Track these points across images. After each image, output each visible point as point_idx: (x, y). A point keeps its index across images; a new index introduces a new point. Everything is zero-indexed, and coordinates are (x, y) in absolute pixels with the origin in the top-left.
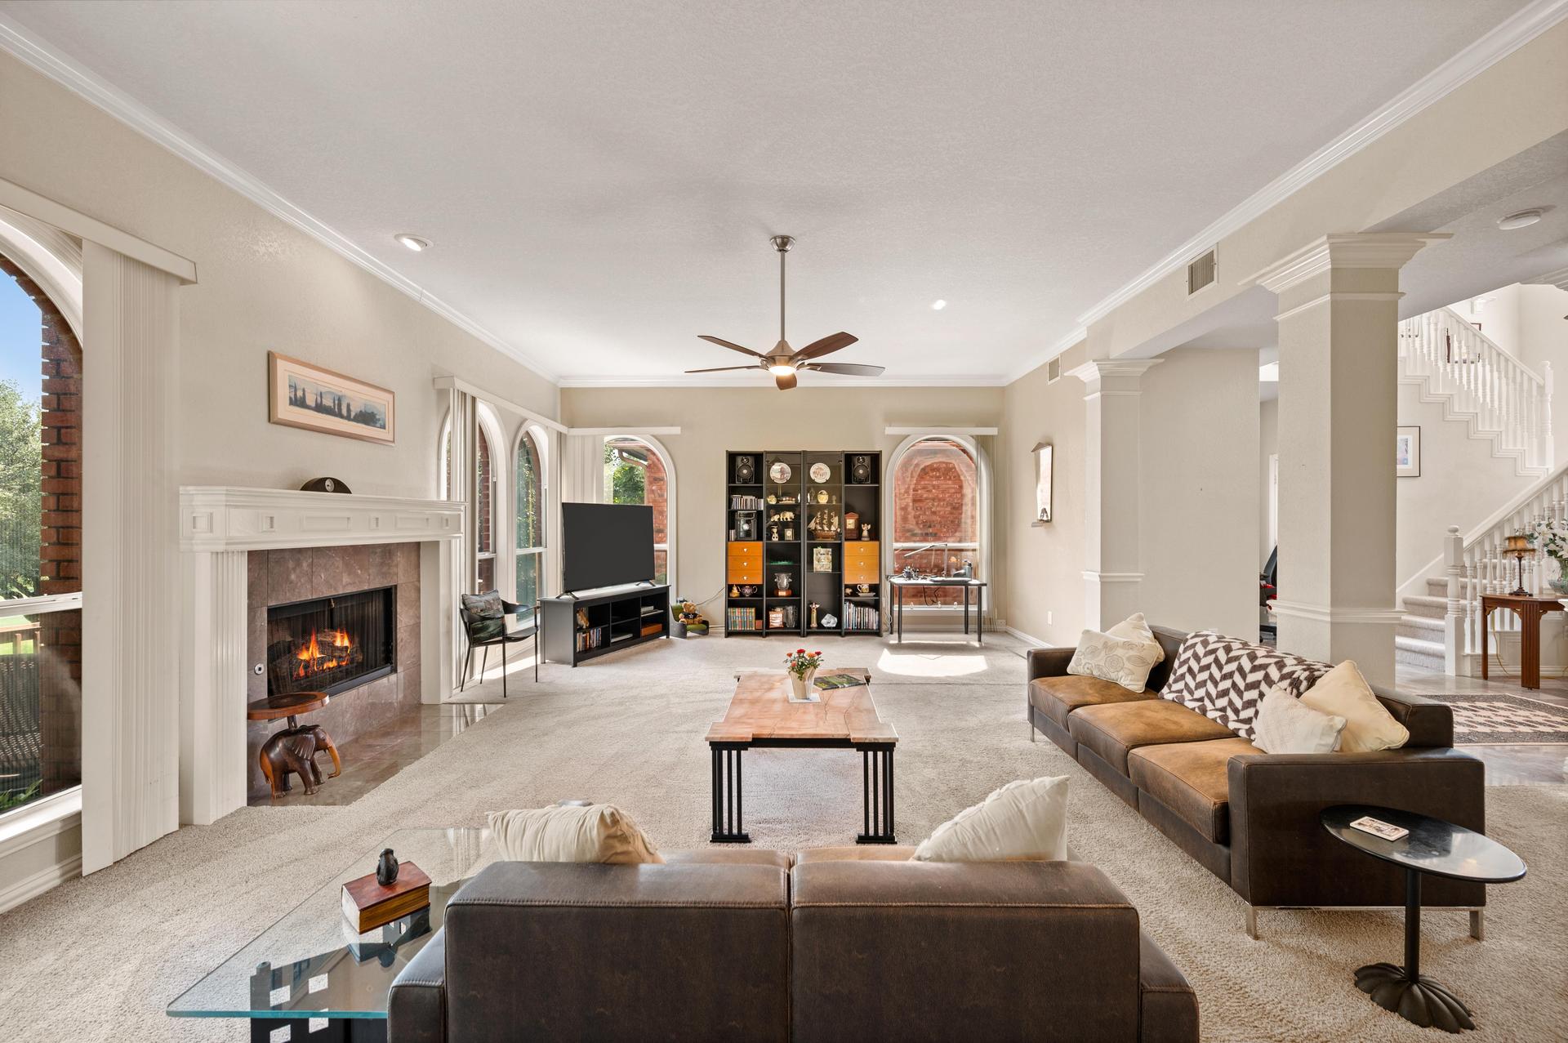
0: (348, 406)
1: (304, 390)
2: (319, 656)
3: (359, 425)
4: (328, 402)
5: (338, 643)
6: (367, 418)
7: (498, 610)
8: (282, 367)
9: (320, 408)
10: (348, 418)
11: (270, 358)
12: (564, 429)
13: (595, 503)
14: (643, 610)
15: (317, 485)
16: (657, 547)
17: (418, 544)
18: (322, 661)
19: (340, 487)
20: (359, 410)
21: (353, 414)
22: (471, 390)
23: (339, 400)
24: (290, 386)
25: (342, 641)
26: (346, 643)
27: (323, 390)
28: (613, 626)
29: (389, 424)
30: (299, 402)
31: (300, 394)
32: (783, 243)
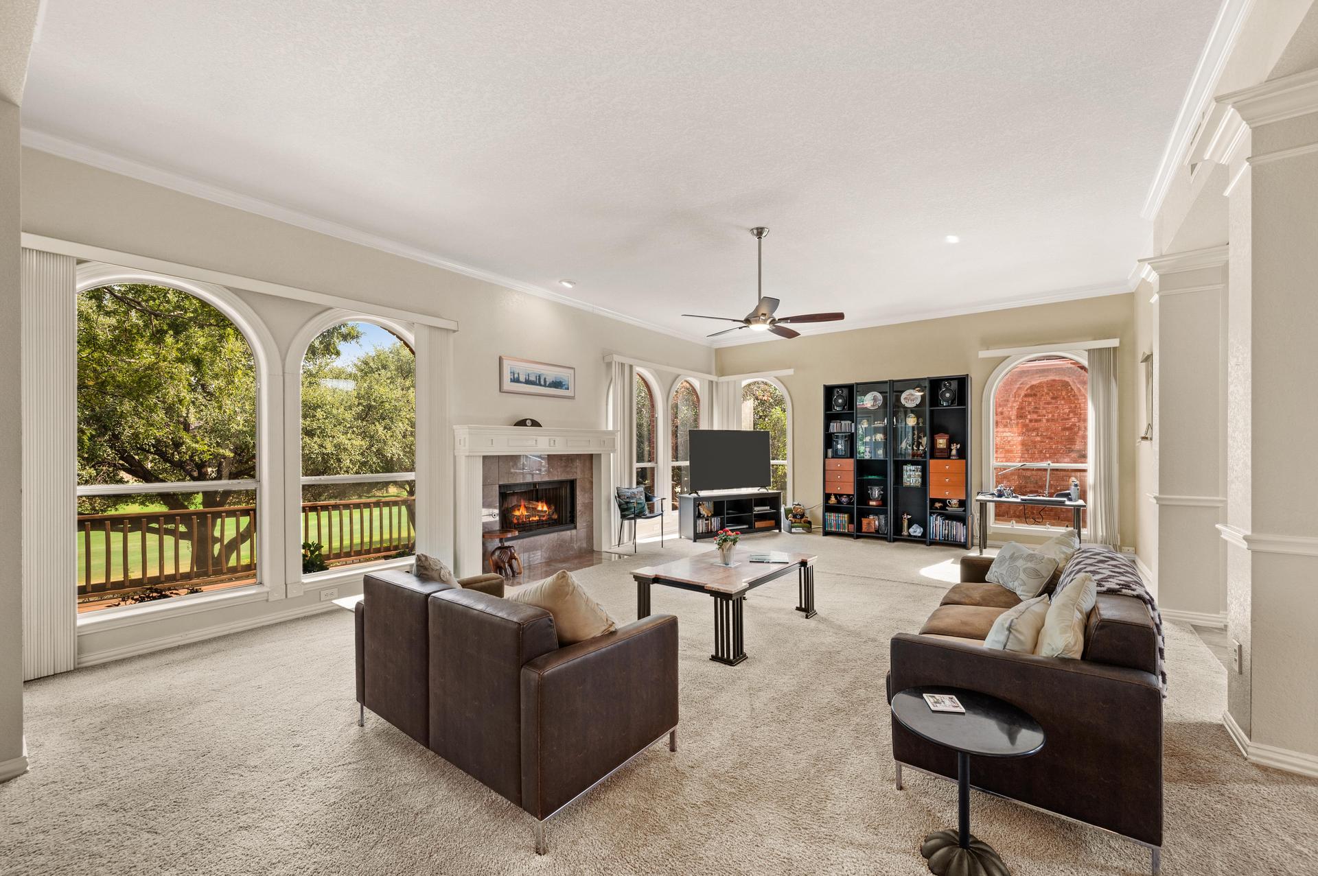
0: (545, 379)
1: (518, 374)
2: (526, 514)
3: (552, 389)
4: (532, 378)
5: (540, 508)
6: (557, 384)
7: (640, 498)
8: (506, 363)
9: (528, 382)
10: (545, 386)
11: (500, 359)
12: (714, 378)
13: (735, 429)
14: (757, 509)
15: (522, 423)
16: (772, 462)
17: (592, 455)
18: (529, 517)
19: (535, 424)
20: (551, 381)
21: (548, 383)
22: (627, 361)
23: (539, 376)
24: (511, 373)
25: (542, 507)
26: (545, 508)
27: (530, 372)
28: (727, 518)
29: (571, 386)
30: (516, 380)
31: (516, 376)
32: (759, 232)
